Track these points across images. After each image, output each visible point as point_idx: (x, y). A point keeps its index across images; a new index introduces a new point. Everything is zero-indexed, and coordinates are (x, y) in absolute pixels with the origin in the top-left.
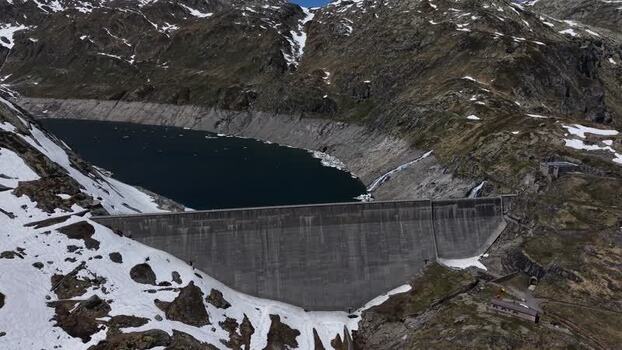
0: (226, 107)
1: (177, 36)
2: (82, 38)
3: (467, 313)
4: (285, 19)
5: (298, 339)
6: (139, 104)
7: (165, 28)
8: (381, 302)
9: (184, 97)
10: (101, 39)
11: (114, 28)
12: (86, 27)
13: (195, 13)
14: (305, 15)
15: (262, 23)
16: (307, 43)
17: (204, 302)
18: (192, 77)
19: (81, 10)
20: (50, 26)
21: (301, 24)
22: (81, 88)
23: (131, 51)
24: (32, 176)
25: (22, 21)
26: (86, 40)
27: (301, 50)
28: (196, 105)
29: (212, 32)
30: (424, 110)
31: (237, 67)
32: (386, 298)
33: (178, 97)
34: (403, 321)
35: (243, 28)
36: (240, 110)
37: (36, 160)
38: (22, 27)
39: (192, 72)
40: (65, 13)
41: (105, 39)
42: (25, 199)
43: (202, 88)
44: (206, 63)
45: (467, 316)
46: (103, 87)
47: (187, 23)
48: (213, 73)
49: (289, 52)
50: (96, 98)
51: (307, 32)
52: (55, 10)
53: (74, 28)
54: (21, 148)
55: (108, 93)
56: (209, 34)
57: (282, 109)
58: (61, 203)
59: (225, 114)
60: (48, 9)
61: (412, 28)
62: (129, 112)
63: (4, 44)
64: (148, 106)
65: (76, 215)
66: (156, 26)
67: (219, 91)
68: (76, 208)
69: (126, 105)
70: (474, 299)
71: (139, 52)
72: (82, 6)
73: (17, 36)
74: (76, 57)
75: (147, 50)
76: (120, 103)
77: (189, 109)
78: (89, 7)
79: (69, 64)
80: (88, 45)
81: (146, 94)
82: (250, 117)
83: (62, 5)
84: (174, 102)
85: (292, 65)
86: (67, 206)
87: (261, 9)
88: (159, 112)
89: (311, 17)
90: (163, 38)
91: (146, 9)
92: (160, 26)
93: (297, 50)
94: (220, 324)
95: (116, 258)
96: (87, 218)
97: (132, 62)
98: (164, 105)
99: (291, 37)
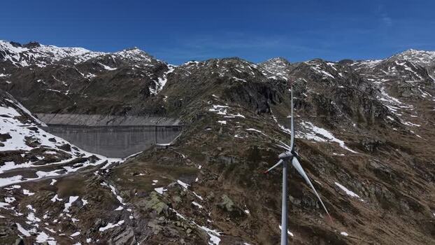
0: (113, 114)
1: (94, 80)
2: (39, 81)
4: (156, 71)
6: (67, 115)
7: (88, 76)
9: (93, 111)
10: (49, 82)
11: (58, 76)
12: (41, 75)
13: (107, 68)
14: (169, 70)
15: (143, 73)
16: (166, 84)
18: (99, 102)
19: (39, 65)
20: (19, 75)
21: (165, 74)
22: (35, 107)
23: (67, 88)
24: (18, 115)
25: (2, 72)
26: (41, 82)
27: (161, 88)
28: (98, 114)
29: (114, 78)
31: (124, 96)
33: (90, 110)
35: (131, 76)
36: (121, 115)
37: (20, 111)
38: (2, 75)
40: (29, 67)
41: (52, 82)
42: (16, 120)
43: (102, 106)
44: (108, 94)
46: (48, 107)
47: (101, 73)
48: (111, 99)
49: (154, 88)
51: (168, 78)
52: (23, 65)
53: (34, 75)
54: (15, 107)
55: (51, 110)
56: (112, 79)
57: (142, 114)
58: (28, 122)
59: (112, 117)
60: (19, 65)
62: (62, 119)
64: (73, 116)
65: (32, 125)
66: (83, 75)
67: (112, 107)
68: (33, 124)
69: (60, 116)
71: (72, 88)
72: (40, 63)
74: (34, 92)
75: (76, 88)
76: (57, 115)
77: (94, 117)
78: (44, 64)
79: (29, 95)
80: (41, 85)
81: (73, 110)
82: (126, 119)
83: (28, 63)
84: (87, 113)
85: (153, 94)
86: (30, 123)
87: (143, 66)
88: (78, 118)
89: (172, 70)
90: (87, 81)
91: (78, 66)
92: (85, 75)
93: (159, 87)
95: (44, 136)
96: (36, 127)
97: (66, 94)
98: (81, 115)
99: (158, 81)
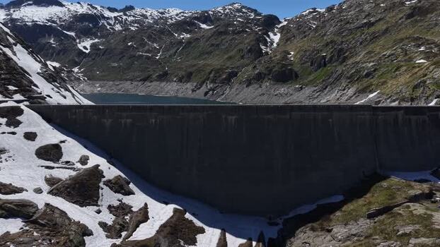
0: (214, 82)
1: (189, 42)
2: (129, 44)
3: (418, 223)
4: (265, 25)
5: (199, 237)
6: (157, 83)
7: (182, 36)
8: (307, 211)
9: (187, 78)
10: (140, 44)
11: (149, 37)
12: (132, 37)
13: (203, 26)
14: (281, 22)
15: (248, 27)
16: (280, 40)
17: (101, 185)
18: (194, 66)
19: (132, 28)
20: (112, 39)
21: (277, 28)
23: (158, 51)
25: (96, 37)
26: (132, 46)
27: (275, 45)
29: (212, 35)
30: (372, 64)
31: (226, 56)
32: (314, 206)
33: (183, 77)
34: (329, 231)
35: (234, 31)
36: (224, 83)
38: (96, 40)
39: (195, 62)
40: (122, 31)
41: (144, 45)
43: (199, 71)
44: (205, 56)
45: (417, 227)
46: (137, 74)
47: (196, 32)
48: (209, 62)
49: (266, 45)
50: (132, 80)
51: (281, 33)
52: (117, 29)
53: (125, 38)
55: (139, 76)
56: (210, 38)
58: (5, 92)
59: (212, 86)
60: (112, 29)
61: (364, 12)
62: (150, 89)
63: (84, 51)
64: (163, 84)
65: (13, 101)
66: (176, 35)
67: (211, 72)
68: (18, 97)
69: (149, 84)
70: (427, 209)
71: (164, 51)
72: (133, 26)
73: (93, 46)
74: (123, 56)
75: (168, 50)
76: (146, 83)
78: (137, 27)
79: (119, 60)
80: (131, 48)
81: (163, 77)
83: (121, 26)
84: (181, 81)
85: (266, 53)
86: (9, 94)
87: (248, 19)
88: (169, 88)
89: (285, 23)
90: (180, 42)
91: (172, 25)
92: (179, 36)
93: (272, 44)
94: (110, 207)
96: (23, 105)
97: (157, 58)
99: (269, 36)
